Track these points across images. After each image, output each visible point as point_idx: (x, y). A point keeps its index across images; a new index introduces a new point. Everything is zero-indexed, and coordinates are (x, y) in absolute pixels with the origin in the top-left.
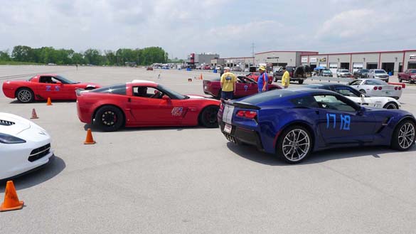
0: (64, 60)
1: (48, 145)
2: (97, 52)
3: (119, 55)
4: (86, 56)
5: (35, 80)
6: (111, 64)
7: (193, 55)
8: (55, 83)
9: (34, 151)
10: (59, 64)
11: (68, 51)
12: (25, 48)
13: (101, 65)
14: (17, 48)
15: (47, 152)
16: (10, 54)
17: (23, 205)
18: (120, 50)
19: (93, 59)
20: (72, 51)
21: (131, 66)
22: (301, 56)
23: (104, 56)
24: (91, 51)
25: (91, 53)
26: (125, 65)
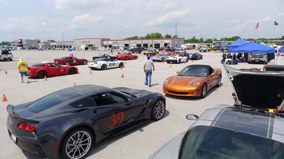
7: (21, 40)
22: (103, 41)
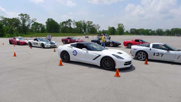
0: (147, 33)
1: (131, 62)
2: (162, 30)
3: (172, 31)
4: (157, 32)
5: (133, 41)
6: (168, 35)
8: (140, 42)
9: (126, 62)
10: (145, 35)
11: (149, 30)
12: (134, 29)
13: (163, 35)
14: (131, 29)
15: (130, 64)
16: (129, 31)
17: (120, 76)
18: (173, 29)
19: (160, 33)
20: (151, 30)
21: (177, 36)
23: (165, 32)
24: (159, 29)
25: (159, 31)
26: (174, 35)
